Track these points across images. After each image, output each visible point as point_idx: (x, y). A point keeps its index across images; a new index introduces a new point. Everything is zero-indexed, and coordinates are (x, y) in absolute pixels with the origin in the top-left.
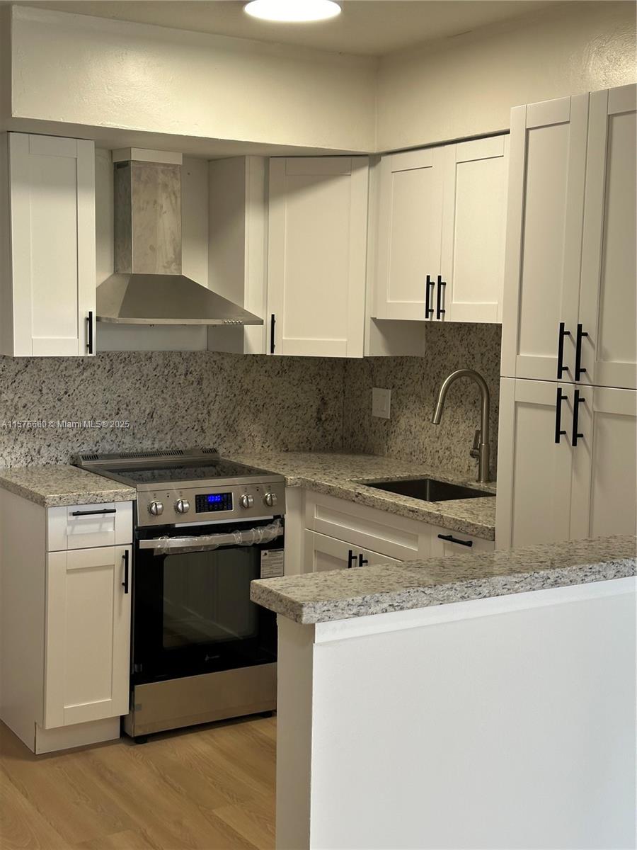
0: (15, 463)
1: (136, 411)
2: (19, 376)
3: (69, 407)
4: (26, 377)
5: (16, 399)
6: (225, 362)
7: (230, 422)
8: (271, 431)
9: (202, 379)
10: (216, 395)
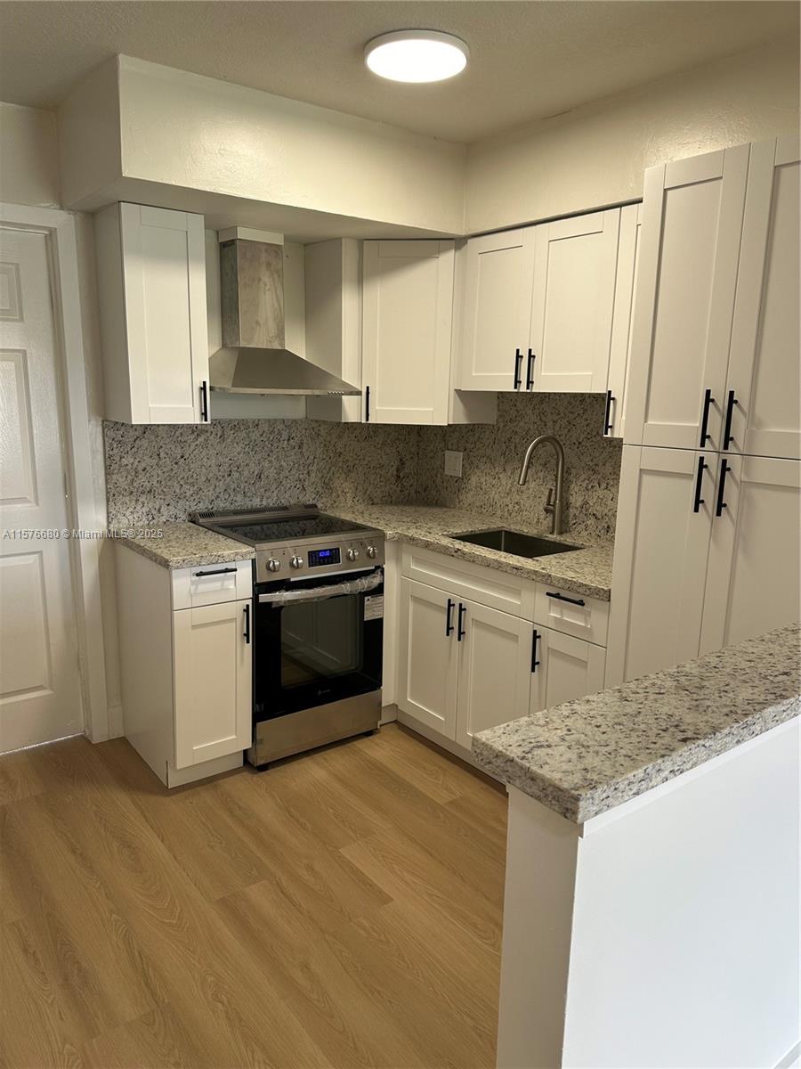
0: (138, 522)
1: (246, 473)
2: (137, 442)
3: (186, 470)
4: (144, 443)
5: (136, 463)
6: (321, 428)
7: (327, 481)
8: (360, 488)
9: (302, 444)
10: (315, 458)
